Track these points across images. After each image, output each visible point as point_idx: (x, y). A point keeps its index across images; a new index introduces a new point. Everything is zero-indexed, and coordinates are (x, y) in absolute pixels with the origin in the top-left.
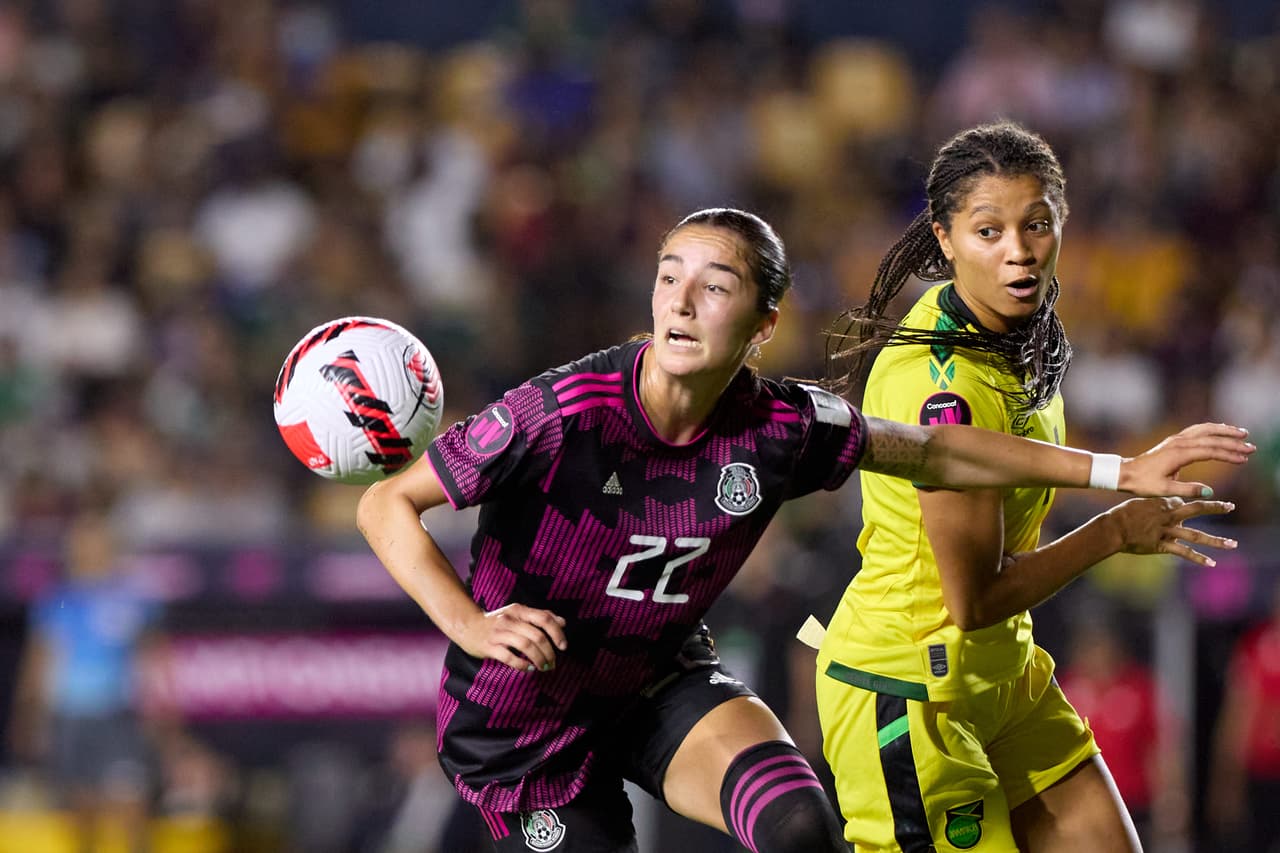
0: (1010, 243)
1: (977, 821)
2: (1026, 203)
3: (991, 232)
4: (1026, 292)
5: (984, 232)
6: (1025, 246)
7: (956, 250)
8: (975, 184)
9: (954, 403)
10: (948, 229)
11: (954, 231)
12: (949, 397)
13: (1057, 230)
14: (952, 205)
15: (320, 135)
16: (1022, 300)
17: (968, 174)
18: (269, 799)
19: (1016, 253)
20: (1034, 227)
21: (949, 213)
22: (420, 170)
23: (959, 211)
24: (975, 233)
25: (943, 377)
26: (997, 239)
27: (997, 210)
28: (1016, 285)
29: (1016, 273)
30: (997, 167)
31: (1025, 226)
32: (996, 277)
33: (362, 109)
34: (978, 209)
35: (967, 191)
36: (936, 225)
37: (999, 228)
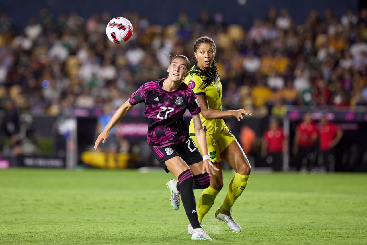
0: (206, 55)
1: (215, 154)
2: (209, 48)
3: (203, 53)
4: (208, 63)
5: (202, 53)
6: (208, 55)
7: (197, 56)
8: (201, 45)
9: (192, 82)
10: (196, 53)
11: (197, 53)
12: (192, 81)
13: (214, 53)
14: (197, 48)
15: (146, 40)
16: (207, 64)
17: (200, 43)
18: (136, 150)
19: (207, 56)
20: (210, 52)
21: (196, 50)
22: (162, 46)
23: (198, 49)
24: (200, 53)
25: (191, 78)
26: (204, 54)
27: (204, 49)
28: (206, 62)
29: (206, 59)
30: (204, 42)
31: (208, 52)
32: (203, 60)
33: (153, 36)
34: (201, 49)
35: (199, 46)
36: (194, 52)
37: (204, 52)
